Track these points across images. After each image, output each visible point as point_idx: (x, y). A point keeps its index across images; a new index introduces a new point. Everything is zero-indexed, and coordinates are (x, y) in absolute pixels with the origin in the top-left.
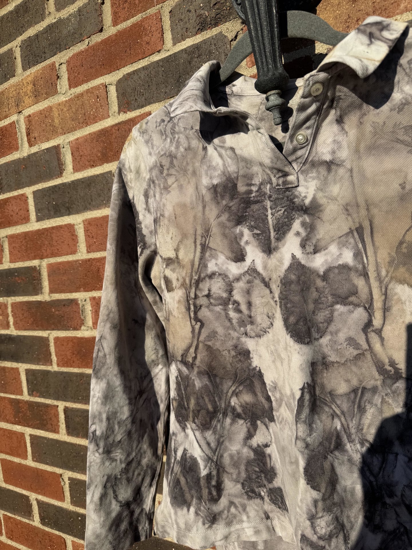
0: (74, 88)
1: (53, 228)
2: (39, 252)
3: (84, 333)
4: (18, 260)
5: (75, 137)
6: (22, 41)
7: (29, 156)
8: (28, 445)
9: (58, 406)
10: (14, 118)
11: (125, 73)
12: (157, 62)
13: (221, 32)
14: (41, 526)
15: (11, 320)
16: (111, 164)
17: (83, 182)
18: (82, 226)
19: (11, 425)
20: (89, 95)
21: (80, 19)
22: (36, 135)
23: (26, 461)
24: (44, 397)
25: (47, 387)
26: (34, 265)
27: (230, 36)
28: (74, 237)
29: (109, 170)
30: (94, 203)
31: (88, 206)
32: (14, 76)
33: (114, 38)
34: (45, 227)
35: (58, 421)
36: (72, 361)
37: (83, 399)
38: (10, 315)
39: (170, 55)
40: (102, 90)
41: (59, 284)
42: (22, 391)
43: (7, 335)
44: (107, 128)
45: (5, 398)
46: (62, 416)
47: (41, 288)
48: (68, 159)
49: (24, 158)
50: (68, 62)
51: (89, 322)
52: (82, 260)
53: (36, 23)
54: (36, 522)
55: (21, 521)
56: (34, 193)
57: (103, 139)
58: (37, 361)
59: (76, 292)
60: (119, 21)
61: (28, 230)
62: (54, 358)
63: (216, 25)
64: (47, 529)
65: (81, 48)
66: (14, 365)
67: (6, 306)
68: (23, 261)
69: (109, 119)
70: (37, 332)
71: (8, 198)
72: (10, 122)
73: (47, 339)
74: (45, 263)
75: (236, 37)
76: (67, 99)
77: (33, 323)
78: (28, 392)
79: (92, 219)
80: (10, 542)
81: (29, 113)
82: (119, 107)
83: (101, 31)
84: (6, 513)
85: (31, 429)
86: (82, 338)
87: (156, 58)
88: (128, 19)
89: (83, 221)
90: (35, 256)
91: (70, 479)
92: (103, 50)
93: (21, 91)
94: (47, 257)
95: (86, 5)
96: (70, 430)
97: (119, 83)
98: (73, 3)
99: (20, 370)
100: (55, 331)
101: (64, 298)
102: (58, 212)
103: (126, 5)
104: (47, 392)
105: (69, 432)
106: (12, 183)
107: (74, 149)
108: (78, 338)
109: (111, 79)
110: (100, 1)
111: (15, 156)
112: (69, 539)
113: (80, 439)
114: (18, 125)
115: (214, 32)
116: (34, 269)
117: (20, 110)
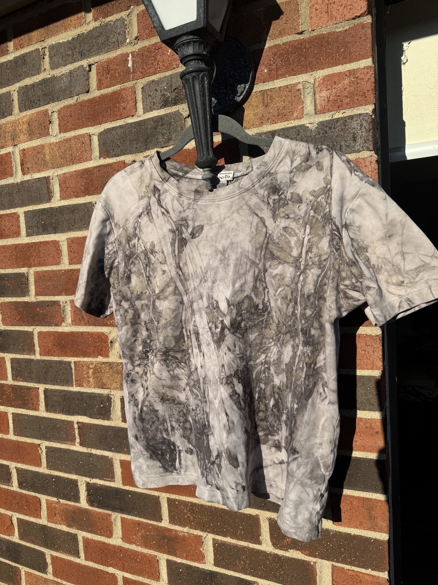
0: (63, 133)
1: (41, 243)
2: (28, 261)
3: (64, 329)
4: (8, 267)
5: (63, 172)
6: (19, 87)
7: (22, 182)
8: (11, 422)
9: (39, 388)
10: (10, 149)
11: (106, 128)
12: (131, 124)
13: (178, 111)
14: (19, 490)
16: (92, 197)
17: (68, 208)
18: (66, 243)
20: (76, 140)
21: (71, 80)
22: (29, 166)
23: (7, 436)
24: (27, 381)
25: (30, 373)
26: (23, 272)
27: (185, 114)
28: (59, 252)
29: (90, 201)
30: (77, 226)
31: (72, 227)
32: (11, 115)
33: (98, 99)
34: (34, 241)
35: (39, 401)
36: (52, 351)
37: (61, 382)
39: (141, 121)
40: (87, 138)
41: (44, 288)
42: (7, 377)
44: (90, 168)
46: (42, 396)
47: (29, 291)
48: (56, 188)
49: (17, 184)
50: (59, 111)
51: (69, 319)
52: (65, 270)
53: (33, 75)
54: (15, 487)
55: (0, 488)
56: (25, 212)
57: (86, 176)
58: (22, 352)
59: (58, 295)
60: (102, 87)
61: (18, 243)
62: (37, 349)
63: (175, 104)
64: (24, 492)
65: (71, 102)
66: (1, 355)
68: (13, 268)
69: (91, 162)
70: (23, 327)
71: (1, 215)
72: (6, 152)
73: (32, 333)
74: (32, 270)
75: (189, 116)
76: (57, 141)
77: (20, 320)
78: (13, 377)
79: (74, 238)
81: (24, 147)
82: (100, 154)
83: (88, 92)
85: (13, 409)
86: (62, 333)
87: (130, 120)
88: (109, 87)
89: (67, 239)
90: (24, 264)
91: (46, 447)
92: (88, 107)
93: (17, 128)
94: (35, 266)
95: (76, 70)
96: (49, 408)
97: (101, 135)
98: (66, 65)
99: (6, 359)
100: (39, 327)
101: (48, 300)
102: (45, 230)
103: (108, 76)
104: (30, 377)
105: (48, 409)
106: (5, 203)
107: (62, 182)
108: (59, 332)
109: (95, 130)
110: (87, 69)
111: (10, 181)
112: (44, 498)
113: (57, 415)
114: (14, 155)
115: (173, 109)
116: (22, 275)
117: (16, 143)
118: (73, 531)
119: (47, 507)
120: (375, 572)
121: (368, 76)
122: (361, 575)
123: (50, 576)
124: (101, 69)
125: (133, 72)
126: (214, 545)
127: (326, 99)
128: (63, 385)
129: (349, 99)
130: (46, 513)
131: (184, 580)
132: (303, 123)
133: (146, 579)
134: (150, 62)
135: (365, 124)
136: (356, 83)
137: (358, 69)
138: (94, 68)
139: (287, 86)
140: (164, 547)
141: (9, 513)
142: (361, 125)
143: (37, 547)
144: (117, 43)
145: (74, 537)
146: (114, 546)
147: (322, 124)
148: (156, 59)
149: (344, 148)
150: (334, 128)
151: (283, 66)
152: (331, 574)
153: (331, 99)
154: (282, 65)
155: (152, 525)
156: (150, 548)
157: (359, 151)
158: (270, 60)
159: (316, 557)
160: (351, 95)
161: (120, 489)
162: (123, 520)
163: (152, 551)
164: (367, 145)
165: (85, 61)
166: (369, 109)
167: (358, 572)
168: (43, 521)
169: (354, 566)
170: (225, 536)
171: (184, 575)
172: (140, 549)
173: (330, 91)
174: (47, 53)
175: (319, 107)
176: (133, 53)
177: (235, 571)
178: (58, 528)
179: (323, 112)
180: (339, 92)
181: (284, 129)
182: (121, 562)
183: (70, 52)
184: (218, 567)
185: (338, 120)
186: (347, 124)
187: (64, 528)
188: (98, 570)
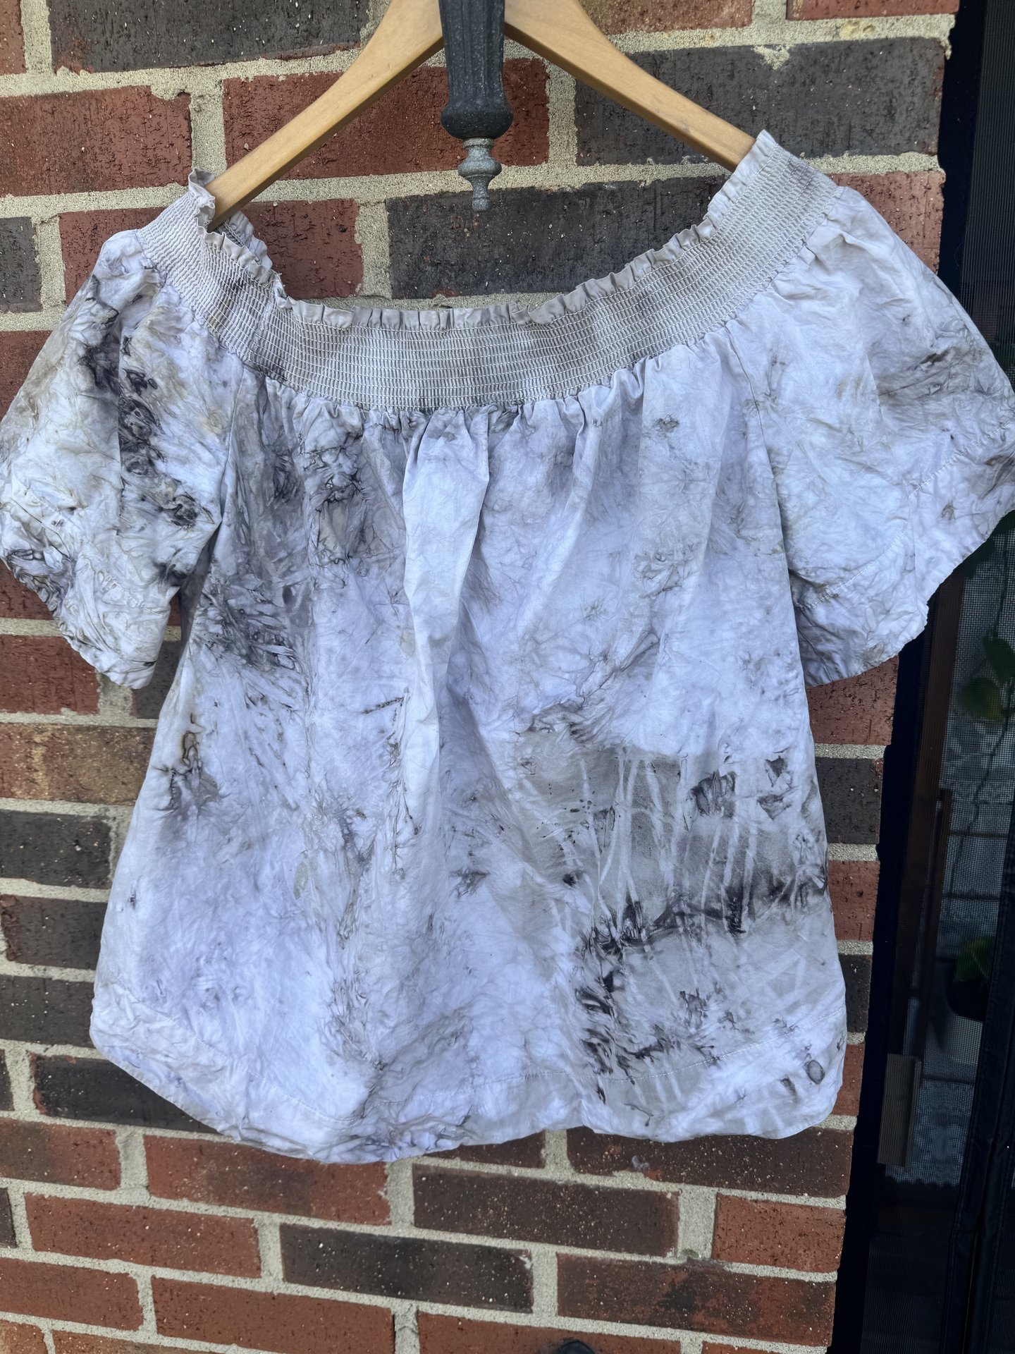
16: (30, 199)
29: (20, 215)
44: (18, 99)
69: (23, 77)
82: (56, 51)
120: (817, 1199)
122: (784, 1209)
126: (416, 1178)
131: (331, 1267)
132: (749, 43)
135: (923, 70)
140: (275, 1196)
142: (914, 74)
146: (127, 1208)
147: (802, 52)
149: (857, 134)
150: (838, 71)
152: (712, 1215)
155: (239, 1147)
156: (233, 1203)
159: (681, 1182)
162: (149, 1142)
163: (239, 1210)
164: (922, 134)
166: (941, 26)
167: (777, 1203)
169: (770, 1191)
171: (331, 1256)
172: (202, 1208)
177: (470, 1232)
179: (809, 15)
182: (145, 1244)
184: (425, 1227)
185: (850, 47)
186: (875, 62)
188: (75, 1270)
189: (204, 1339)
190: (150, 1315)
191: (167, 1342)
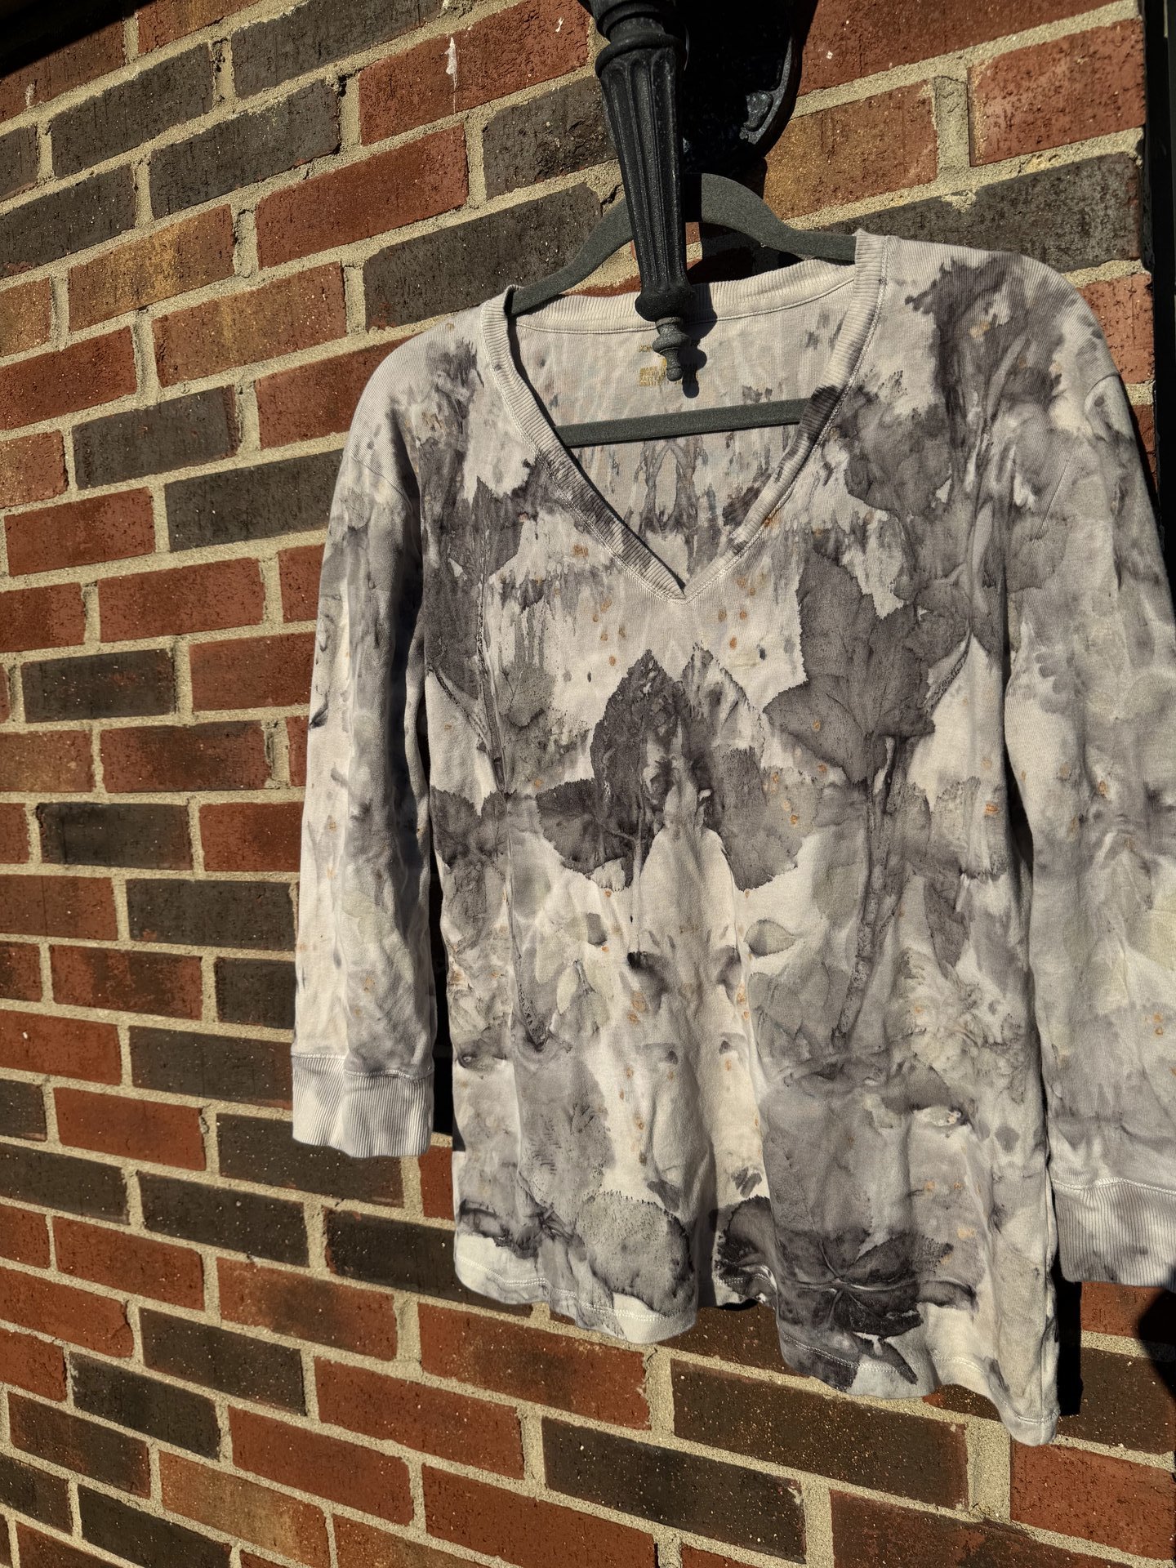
0: (270, 266)
1: (208, 566)
2: (173, 619)
3: (271, 795)
4: (121, 636)
5: (269, 372)
6: (154, 152)
7: (160, 407)
8: (125, 1051)
9: (201, 958)
10: (128, 319)
11: (384, 245)
12: (454, 229)
13: (584, 183)
14: (145, 1234)
15: (98, 769)
16: (345, 434)
17: (281, 469)
18: (275, 564)
19: (85, 1009)
20: (305, 285)
21: (292, 121)
22: (179, 361)
23: (116, 1088)
24: (168, 940)
25: (177, 918)
26: (161, 647)
27: (602, 193)
28: (257, 589)
29: (340, 447)
30: (304, 516)
31: (291, 522)
32: (133, 227)
33: (364, 169)
34: (191, 563)
35: (200, 992)
36: (239, 858)
37: (261, 938)
38: (97, 759)
39: (481, 219)
40: (333, 276)
41: (216, 690)
42: (116, 931)
43: (86, 804)
44: (341, 357)
45: (72, 948)
46: (209, 980)
47: (176, 698)
48: (250, 418)
49: (147, 411)
50: (260, 209)
51: (284, 771)
52: (273, 638)
53: (190, 116)
54: (135, 1225)
55: (96, 1229)
56: (167, 487)
57: (332, 379)
58: (156, 862)
59: (256, 706)
60: (375, 134)
61: (149, 569)
62: (198, 851)
63: (575, 167)
64: (159, 1238)
65: (291, 183)
66: (101, 872)
67: (87, 738)
68: (134, 637)
69: (345, 340)
70: (159, 795)
71: (105, 497)
72: (117, 328)
73: (183, 811)
74: (186, 643)
75: (613, 196)
76: (254, 288)
77: (151, 776)
78: (131, 931)
79: (298, 548)
80: (66, 1280)
81: (165, 312)
82: (369, 316)
83: (336, 151)
84: (60, 1214)
85: (133, 1015)
86: (265, 806)
87: (451, 220)
88: (395, 133)
89: (279, 553)
90: (163, 627)
91: (220, 1117)
92: (338, 192)
93: (147, 262)
94: (192, 629)
95: (304, 93)
96: (226, 1012)
97: (371, 266)
98: (277, 83)
99: (115, 882)
100: (202, 793)
101: (227, 719)
102: (221, 532)
103: (392, 103)
104: (177, 927)
105: (224, 1015)
106: (114, 465)
107: (266, 398)
108: (256, 806)
109: (354, 254)
110: (336, 88)
111: (128, 404)
112: (211, 1255)
113: (248, 1027)
114: (138, 335)
115: (571, 180)
116: (159, 655)
117: (144, 303)
118: (289, 1342)
119: (220, 1278)
120: (1136, 1453)
121: (1126, 48)
122: (1095, 1463)
123: (225, 1464)
124: (373, 87)
125: (460, 88)
126: (675, 1376)
127: (1001, 121)
128: (267, 948)
129: (1068, 118)
130: (217, 1295)
131: (592, 1475)
132: (936, 194)
133: (486, 1473)
134: (505, 57)
135: (1114, 184)
136: (1089, 70)
137: (1095, 32)
138: (353, 86)
139: (890, 95)
140: (537, 1383)
141: (120, 1296)
142: (1105, 189)
143: (192, 1387)
144: (415, 14)
145: (294, 1357)
146: (400, 1383)
147: (989, 191)
148: (522, 47)
149: (1053, 255)
150: (1026, 202)
151: (879, 40)
152: (1007, 1460)
153: (1016, 120)
154: (876, 36)
155: (503, 1323)
156: (497, 1389)
157: (1096, 263)
158: (843, 25)
159: (966, 1412)
160: (1076, 105)
161: (417, 1226)
162: (423, 1310)
163: (503, 1396)
164: (1120, 243)
165: (331, 67)
166: (1128, 140)
167: (1086, 1452)
168: (209, 1316)
169: (1075, 1436)
170: (706, 1354)
171: (592, 1462)
172: (469, 1390)
173: (1013, 98)
174: (228, 55)
175: (981, 145)
176: (458, 36)
177: (732, 1449)
178: (250, 1335)
179: (993, 158)
180: (1040, 97)
181: (879, 215)
182: (418, 1426)
183: (289, 48)
184: (686, 1438)
185: (1036, 178)
186: (1062, 187)
187: (265, 1335)
188: (355, 1447)
189: (469, 1545)
190: (420, 1510)
191: (435, 1543)
